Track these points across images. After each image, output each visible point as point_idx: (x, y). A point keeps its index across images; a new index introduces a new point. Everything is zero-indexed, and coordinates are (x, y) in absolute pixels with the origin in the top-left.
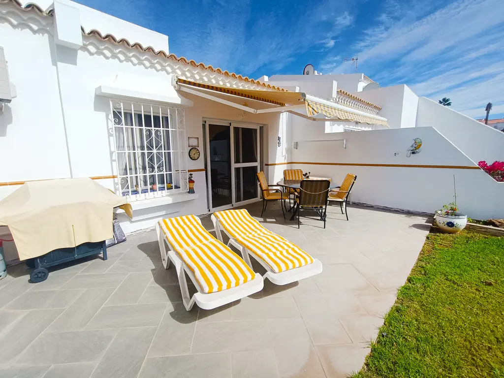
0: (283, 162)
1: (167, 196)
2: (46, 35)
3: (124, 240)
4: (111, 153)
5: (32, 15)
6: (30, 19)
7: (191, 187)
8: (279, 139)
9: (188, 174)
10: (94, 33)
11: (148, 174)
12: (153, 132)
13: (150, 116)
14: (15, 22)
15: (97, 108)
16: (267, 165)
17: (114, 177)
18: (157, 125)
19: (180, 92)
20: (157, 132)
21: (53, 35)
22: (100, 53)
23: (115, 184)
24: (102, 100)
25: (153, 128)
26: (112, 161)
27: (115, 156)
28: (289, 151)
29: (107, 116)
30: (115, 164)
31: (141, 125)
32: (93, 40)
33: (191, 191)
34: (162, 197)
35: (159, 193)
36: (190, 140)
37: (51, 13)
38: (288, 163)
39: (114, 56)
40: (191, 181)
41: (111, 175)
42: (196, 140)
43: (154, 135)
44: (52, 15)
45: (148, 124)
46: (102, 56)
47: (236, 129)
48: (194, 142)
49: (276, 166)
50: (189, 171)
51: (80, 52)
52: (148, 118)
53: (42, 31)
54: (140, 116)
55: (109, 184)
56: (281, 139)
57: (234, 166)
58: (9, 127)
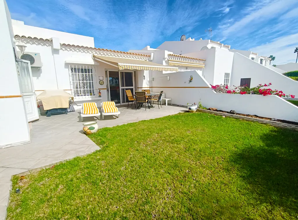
0: (147, 87)
1: (90, 97)
2: (50, 47)
3: (74, 111)
4: (70, 82)
5: (47, 42)
6: (46, 43)
7: (100, 95)
8: (144, 76)
9: (98, 90)
10: (64, 44)
11: (82, 89)
12: (84, 75)
13: (83, 69)
14: (42, 44)
15: (65, 68)
16: (138, 88)
17: (71, 90)
18: (86, 72)
19: (95, 60)
20: (85, 75)
21: (52, 46)
22: (66, 50)
23: (72, 92)
24: (67, 65)
25: (84, 73)
26: (71, 84)
27: (72, 83)
28: (150, 82)
29: (69, 70)
30: (72, 86)
32: (64, 46)
33: (100, 96)
34: (88, 98)
35: (87, 97)
36: (100, 77)
37: (52, 40)
38: (150, 87)
39: (71, 50)
40: (100, 93)
41: (70, 89)
42: (102, 77)
43: (84, 76)
44: (52, 41)
45: (82, 72)
46: (67, 51)
47: (122, 73)
48: (101, 78)
49: (143, 88)
50: (99, 89)
51: (60, 50)
52: (82, 69)
53: (49, 45)
55: (69, 92)
56: (145, 77)
57: (121, 88)
58: (41, 74)
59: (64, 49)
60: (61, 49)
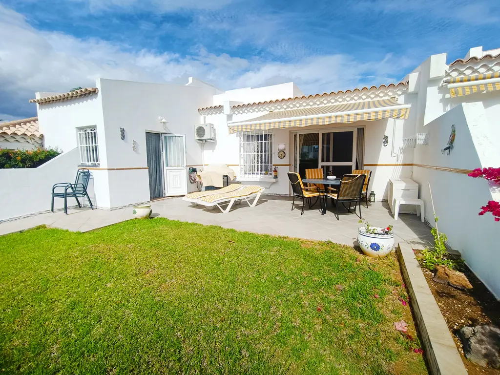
0: (394, 163)
7: (275, 174)
8: (385, 138)
11: (259, 165)
13: (263, 135)
16: (364, 165)
17: (241, 165)
25: (264, 141)
27: (242, 156)
28: (408, 150)
30: (242, 160)
31: (258, 140)
32: (235, 109)
33: (275, 177)
38: (404, 165)
40: (275, 171)
45: (261, 140)
47: (323, 134)
49: (378, 167)
51: (233, 116)
54: (258, 136)
57: (321, 164)
59: (236, 112)
60: (234, 113)
